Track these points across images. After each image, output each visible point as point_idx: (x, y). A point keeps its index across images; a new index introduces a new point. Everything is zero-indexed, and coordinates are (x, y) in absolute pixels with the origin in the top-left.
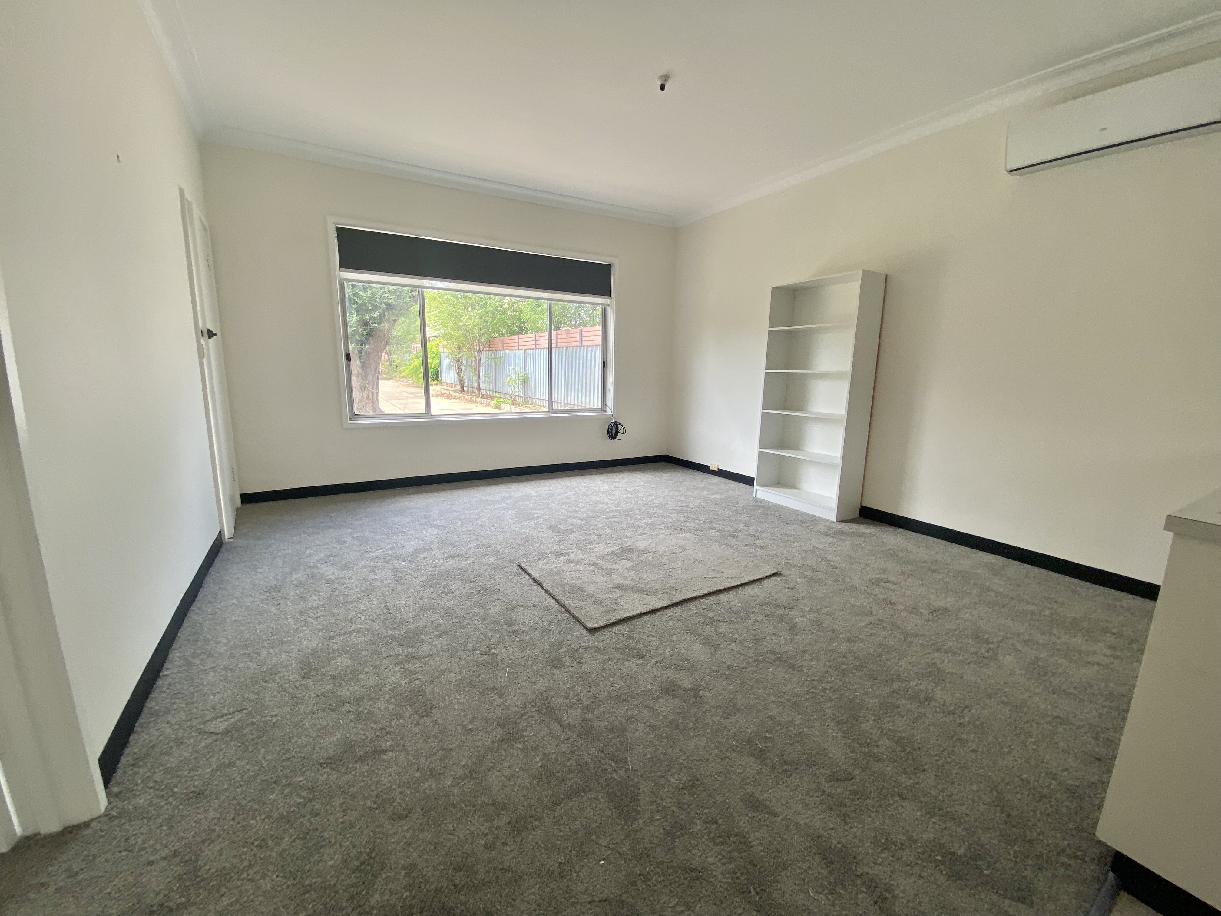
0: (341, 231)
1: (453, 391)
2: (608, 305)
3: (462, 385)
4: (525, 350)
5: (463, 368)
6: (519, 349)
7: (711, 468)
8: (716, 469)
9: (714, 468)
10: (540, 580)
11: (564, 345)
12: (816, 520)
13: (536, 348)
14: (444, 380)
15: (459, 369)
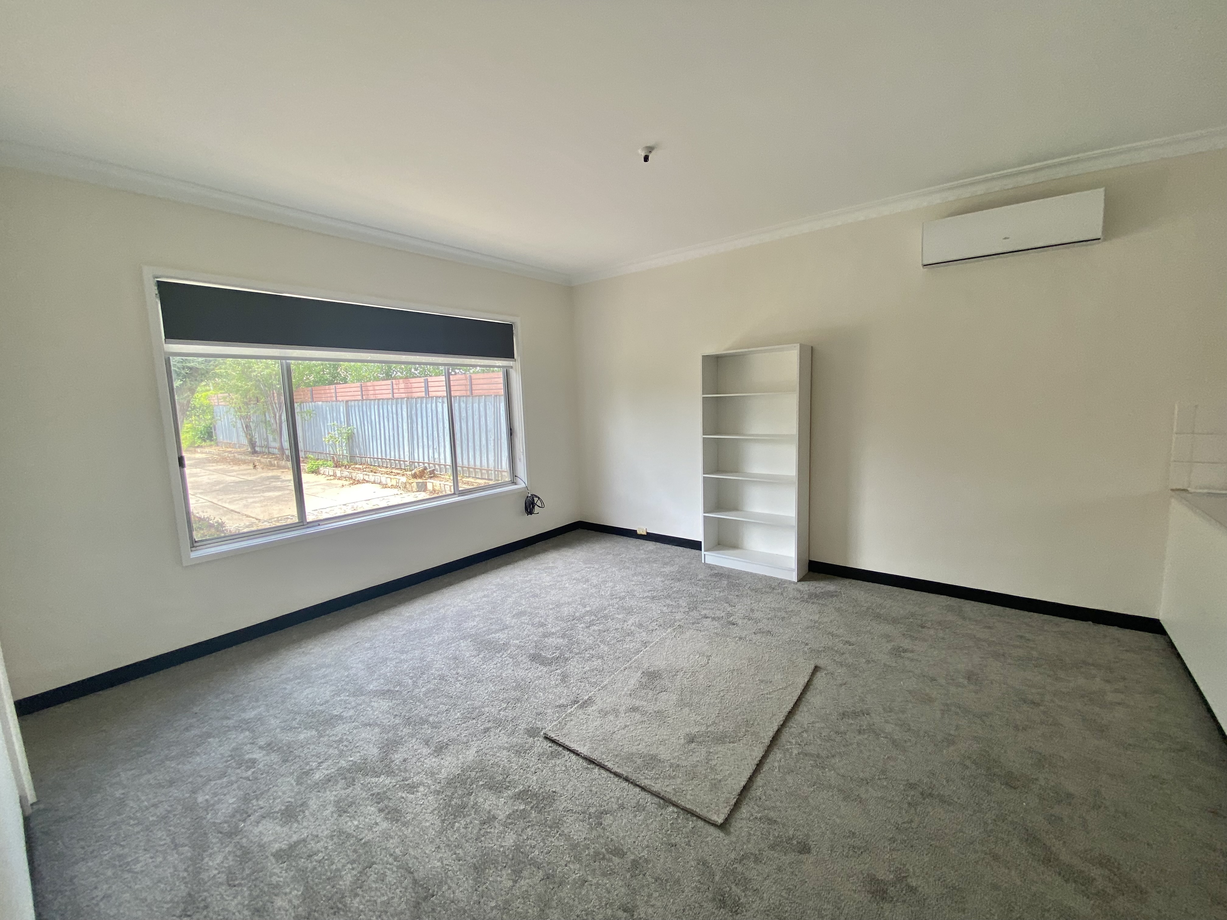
0: (160, 284)
1: (240, 453)
2: (512, 367)
3: (253, 444)
4: (347, 402)
5: (252, 425)
6: (337, 401)
7: (638, 532)
8: (645, 533)
9: (641, 531)
10: (594, 756)
11: (403, 395)
12: (781, 583)
13: (363, 400)
14: (221, 438)
15: (247, 427)
